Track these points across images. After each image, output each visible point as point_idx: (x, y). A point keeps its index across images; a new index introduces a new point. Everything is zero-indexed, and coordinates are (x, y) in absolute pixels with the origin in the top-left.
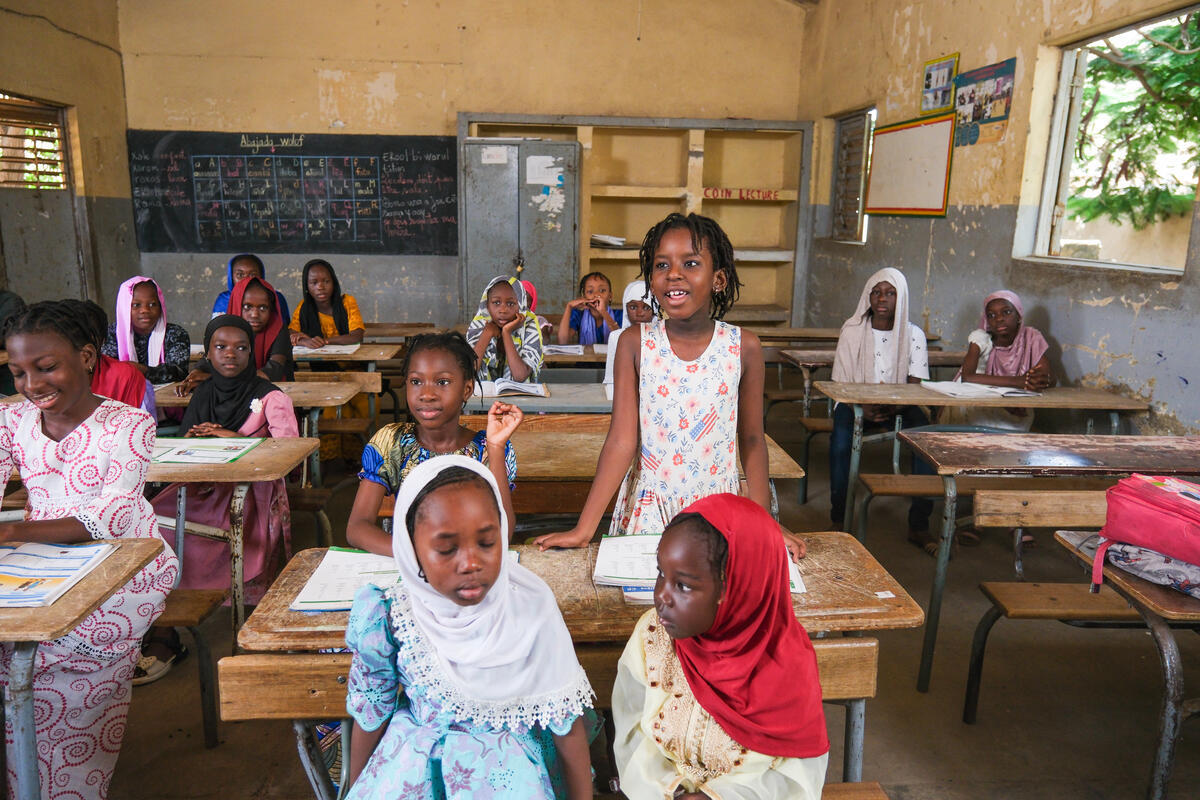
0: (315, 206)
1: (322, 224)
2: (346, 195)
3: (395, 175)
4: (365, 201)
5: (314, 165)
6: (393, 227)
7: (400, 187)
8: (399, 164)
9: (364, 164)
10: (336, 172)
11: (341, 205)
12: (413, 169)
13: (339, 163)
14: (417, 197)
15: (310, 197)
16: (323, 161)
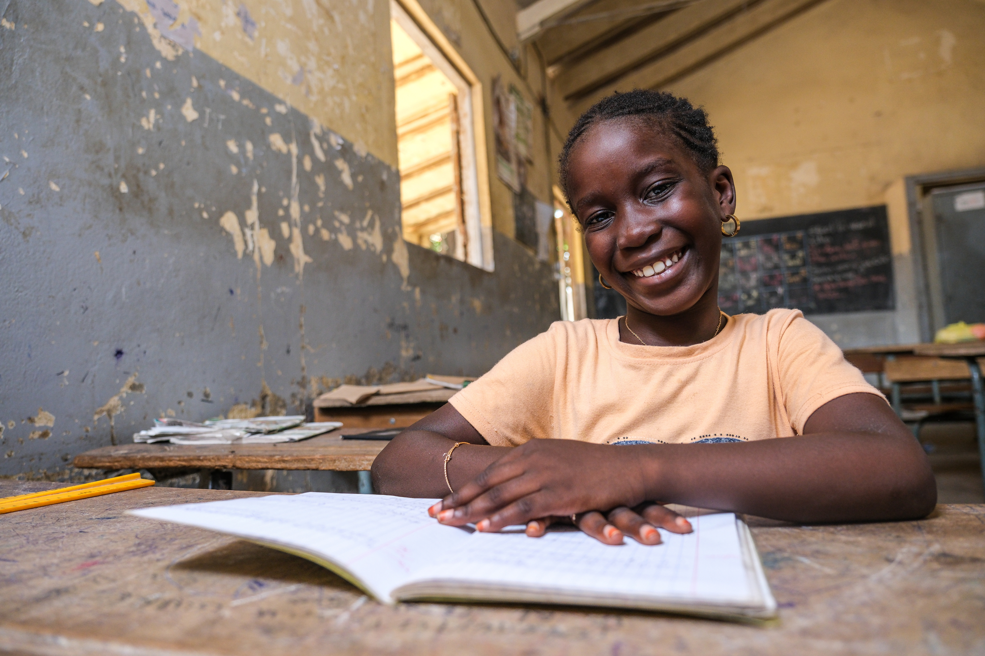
0: (748, 278)
1: (755, 294)
2: (776, 267)
3: (822, 246)
4: (794, 271)
5: (746, 245)
6: (822, 290)
7: (827, 255)
8: (824, 235)
9: (792, 239)
10: (768, 249)
11: (772, 277)
12: (839, 238)
13: (769, 242)
14: (843, 262)
15: (745, 274)
16: (754, 241)
